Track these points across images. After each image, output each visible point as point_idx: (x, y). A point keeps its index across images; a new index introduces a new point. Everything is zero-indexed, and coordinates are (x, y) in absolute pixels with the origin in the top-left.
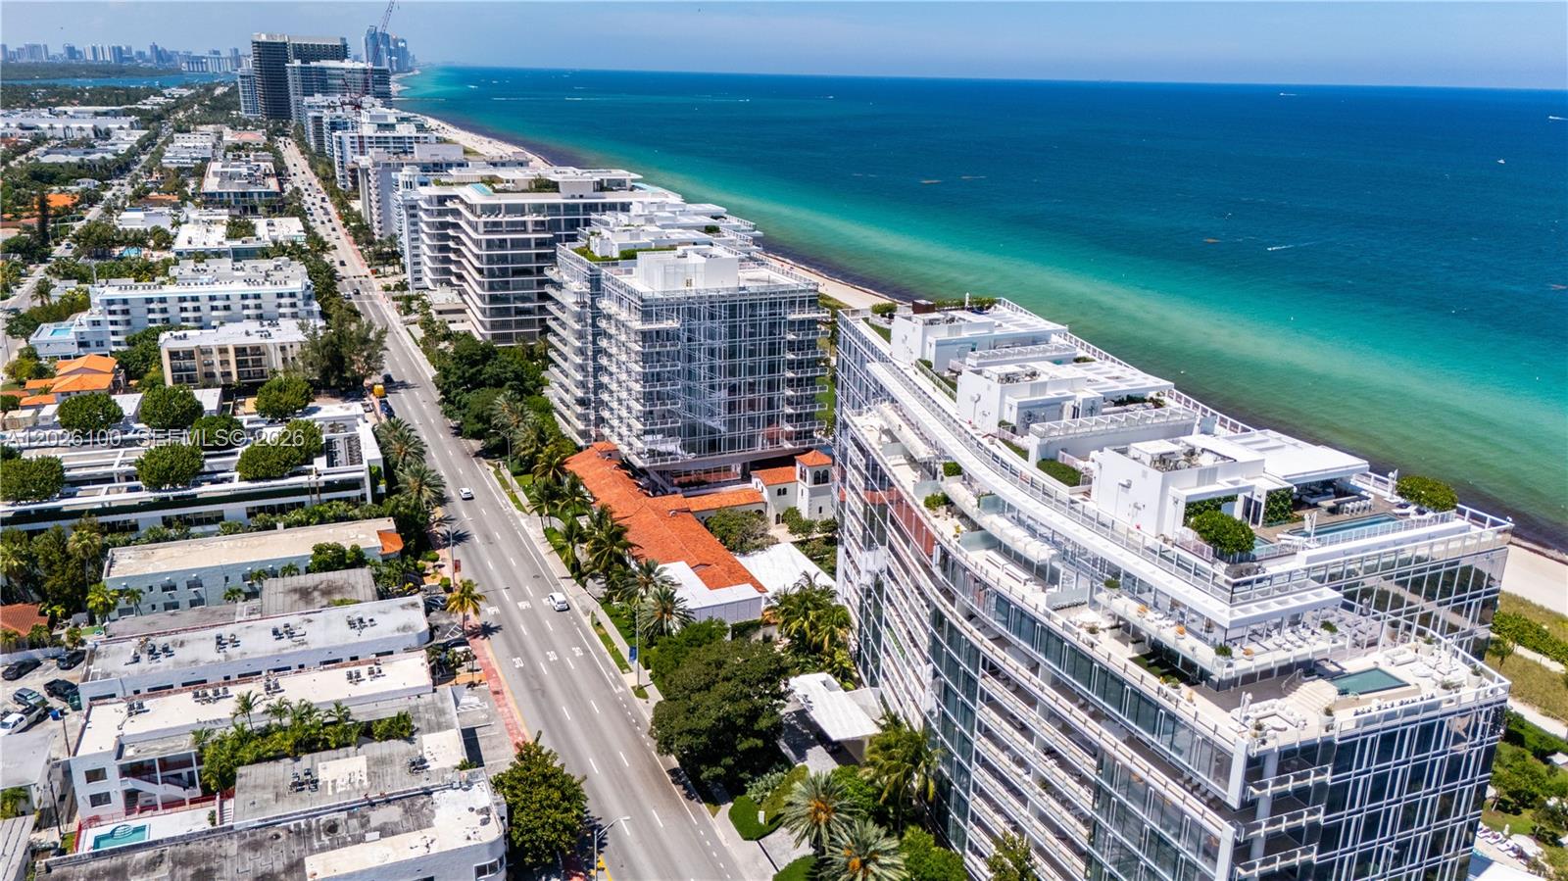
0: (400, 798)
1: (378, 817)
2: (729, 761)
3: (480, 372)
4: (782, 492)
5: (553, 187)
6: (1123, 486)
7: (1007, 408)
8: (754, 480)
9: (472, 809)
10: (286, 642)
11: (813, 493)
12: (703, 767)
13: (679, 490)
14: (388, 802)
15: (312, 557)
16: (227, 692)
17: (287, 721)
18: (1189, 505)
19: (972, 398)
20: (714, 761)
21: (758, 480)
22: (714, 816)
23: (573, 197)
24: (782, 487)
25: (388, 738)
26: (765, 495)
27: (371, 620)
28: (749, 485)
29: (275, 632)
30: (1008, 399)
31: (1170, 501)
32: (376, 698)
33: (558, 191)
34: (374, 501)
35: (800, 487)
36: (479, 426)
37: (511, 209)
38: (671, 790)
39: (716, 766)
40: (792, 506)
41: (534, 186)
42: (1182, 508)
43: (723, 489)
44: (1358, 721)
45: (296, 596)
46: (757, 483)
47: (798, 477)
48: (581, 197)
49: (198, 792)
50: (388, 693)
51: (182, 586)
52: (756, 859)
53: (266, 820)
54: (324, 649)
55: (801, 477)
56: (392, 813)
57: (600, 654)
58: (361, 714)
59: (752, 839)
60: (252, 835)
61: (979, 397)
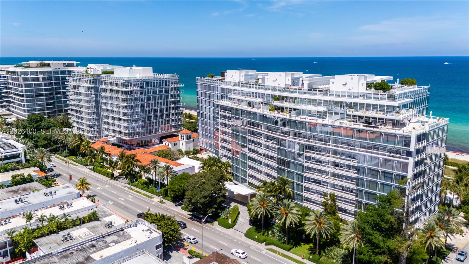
0: (113, 233)
1: (108, 239)
2: (215, 206)
3: (40, 125)
4: (175, 144)
5: (49, 65)
6: (344, 84)
7: (287, 80)
8: (164, 143)
9: (143, 230)
10: (21, 204)
11: (187, 143)
12: (208, 209)
13: (140, 147)
14: (109, 235)
15: (12, 180)
16: (10, 220)
17: (45, 223)
18: (367, 84)
19: (273, 81)
20: (211, 207)
21: (166, 142)
22: (213, 225)
23: (56, 69)
24: (175, 143)
25: (90, 221)
26: (170, 146)
27: (55, 192)
28: (162, 145)
29: (16, 201)
30: (287, 78)
31: (360, 84)
32: (75, 212)
33: (50, 67)
34: (26, 162)
35: (181, 142)
36: (46, 142)
37: (32, 73)
38: (193, 223)
39: (211, 208)
40: (179, 149)
41: (39, 65)
42: (365, 85)
43: (154, 146)
44: (430, 127)
45: (12, 193)
46: (165, 143)
47: (180, 139)
48: (59, 69)
49: (9, 258)
50: (80, 210)
52: (235, 233)
53: (65, 248)
54: (41, 203)
55: (181, 139)
56: (114, 237)
57: (138, 196)
58: (74, 217)
59: (230, 228)
60: (61, 254)
61: (276, 79)
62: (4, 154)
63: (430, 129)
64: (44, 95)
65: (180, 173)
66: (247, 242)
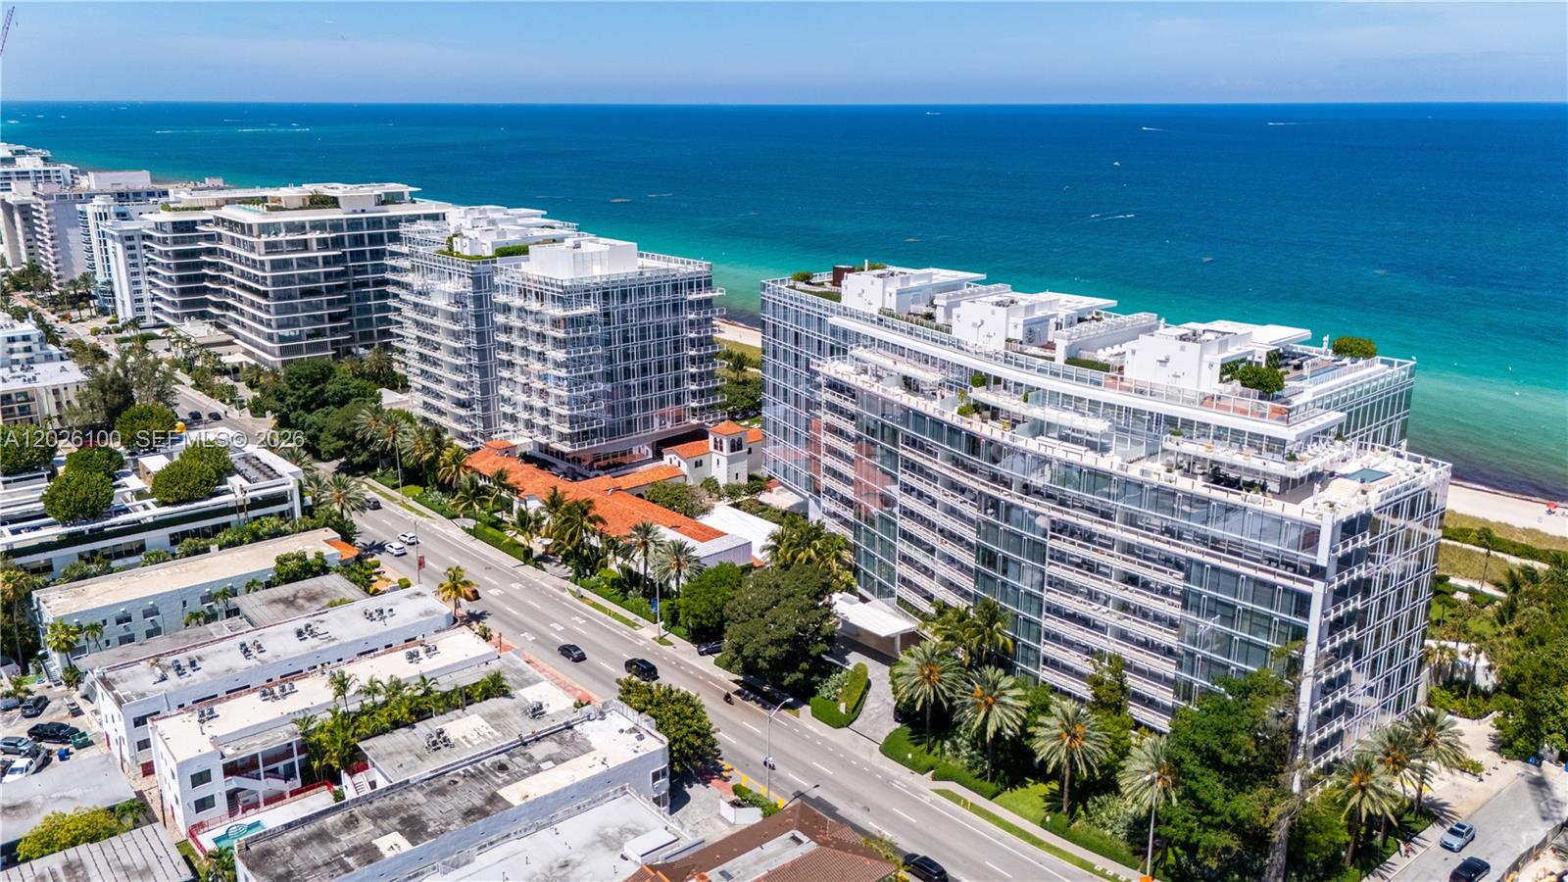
0: (547, 735)
1: (538, 751)
2: (805, 665)
3: (322, 391)
4: (699, 464)
5: (333, 202)
6: (1161, 361)
7: (1011, 326)
8: (667, 458)
9: (622, 731)
10: (311, 642)
11: (731, 460)
12: (785, 674)
13: (602, 473)
14: (537, 740)
15: (276, 569)
16: (293, 687)
17: (380, 699)
18: (1223, 366)
19: (974, 325)
20: (794, 669)
21: (672, 456)
22: (798, 716)
23: (355, 212)
24: (698, 459)
25: (486, 698)
26: (684, 468)
27: (391, 610)
28: (662, 463)
29: (300, 633)
30: (1012, 320)
31: (1205, 366)
32: (449, 669)
33: (338, 206)
34: (303, 514)
35: (715, 457)
36: (342, 443)
37: (291, 227)
38: (747, 706)
39: (794, 672)
40: (709, 476)
41: (308, 203)
42: (1217, 369)
43: (640, 469)
44: (1382, 496)
45: (282, 606)
46: (670, 458)
47: (712, 448)
48: (363, 211)
49: (297, 783)
50: (459, 664)
51: (137, 616)
52: (855, 740)
53: (436, 771)
54: (361, 640)
55: (716, 447)
56: (548, 747)
57: (600, 618)
58: (445, 685)
59: (843, 726)
60: (429, 785)
61: (982, 322)
62: (250, 495)
63: (1384, 503)
64: (324, 290)
65: (712, 564)
66: (886, 768)
